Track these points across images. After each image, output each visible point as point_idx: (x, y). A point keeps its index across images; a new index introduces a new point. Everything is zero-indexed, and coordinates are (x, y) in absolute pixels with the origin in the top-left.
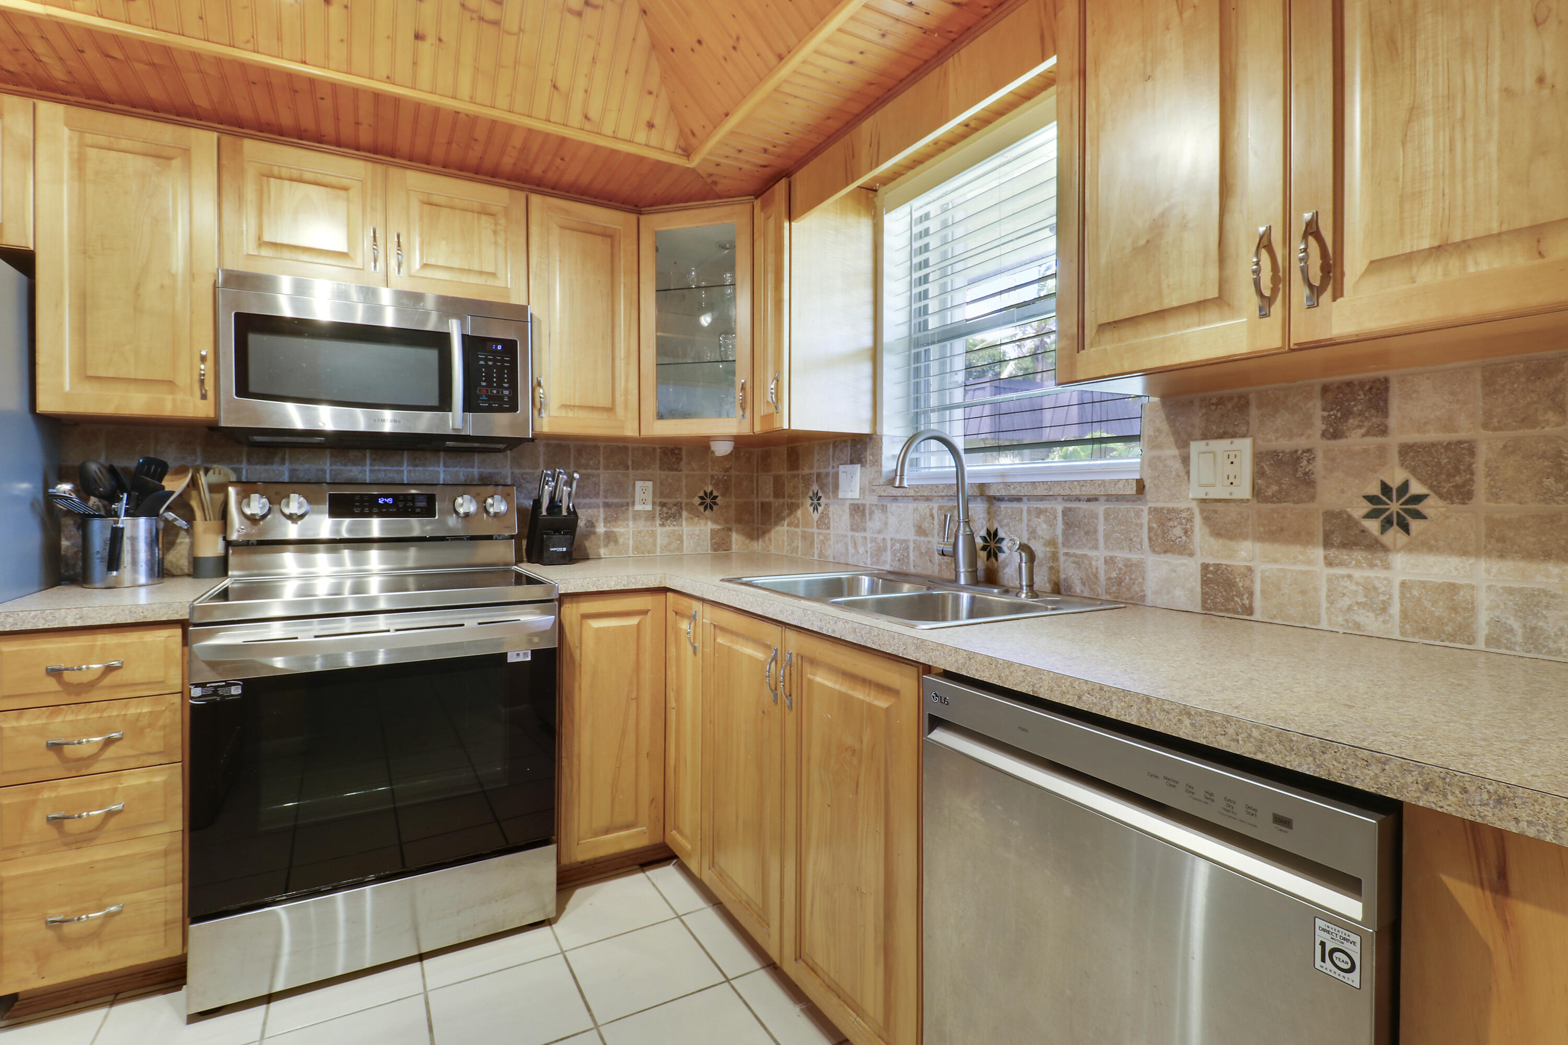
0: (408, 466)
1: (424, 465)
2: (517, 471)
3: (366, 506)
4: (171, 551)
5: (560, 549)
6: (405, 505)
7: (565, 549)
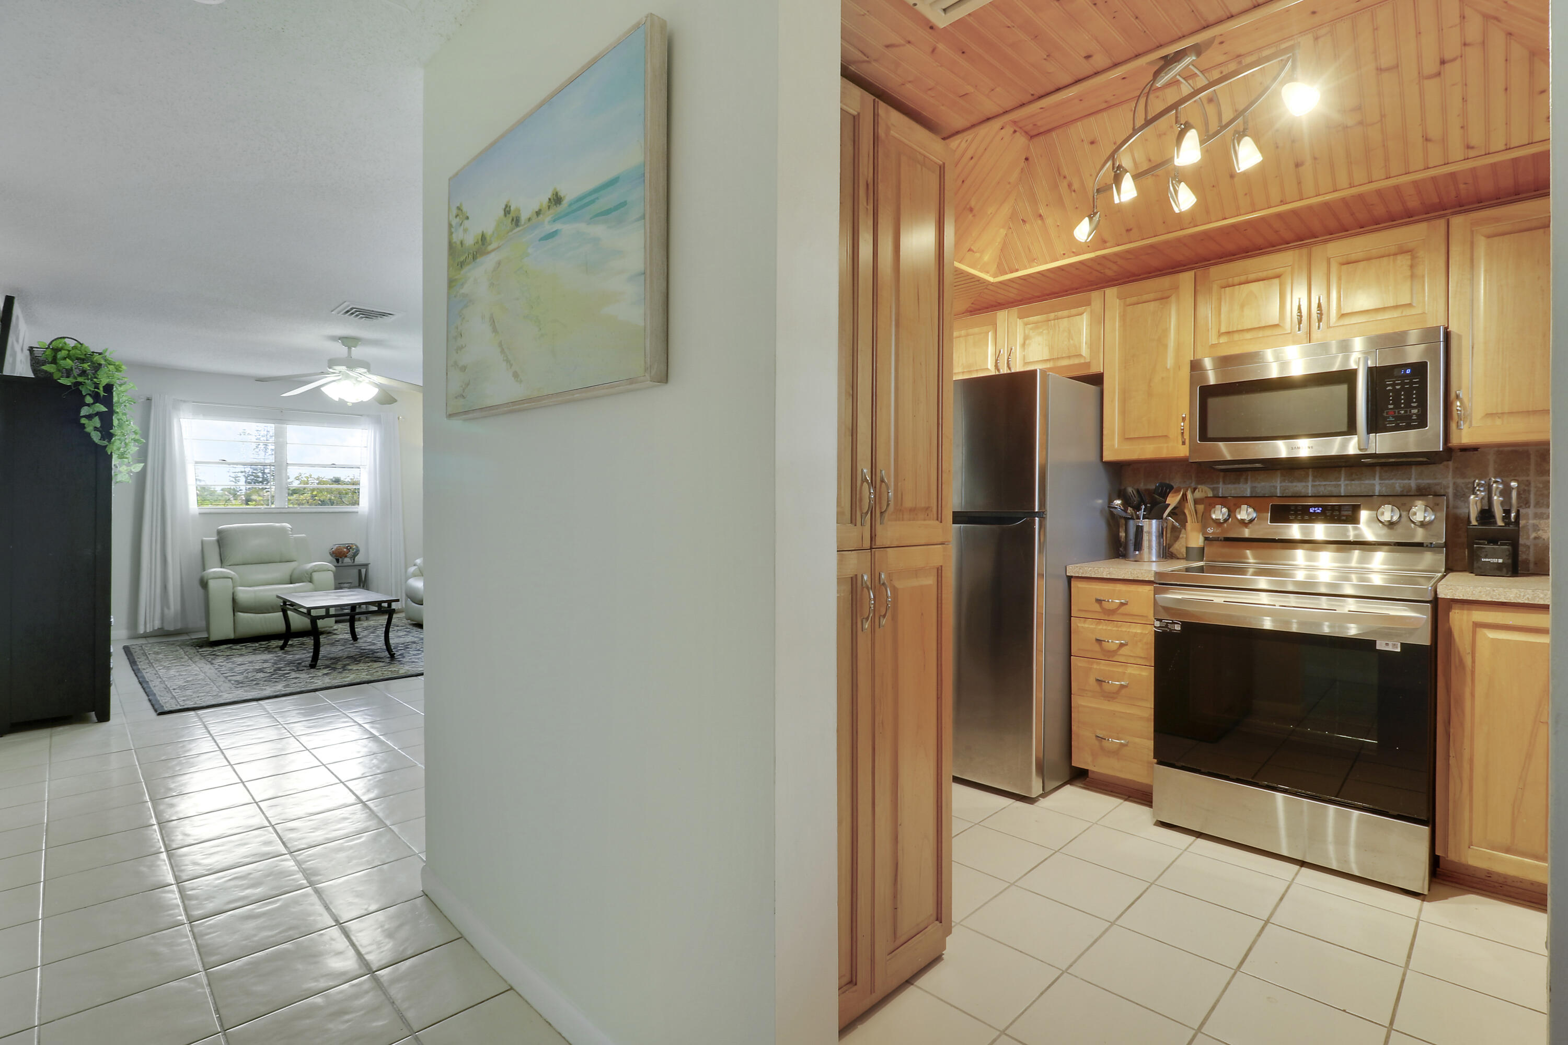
0: (1345, 480)
1: (1360, 479)
2: (1460, 481)
3: (1299, 514)
4: (1177, 543)
5: (1495, 560)
6: (1332, 514)
7: (1500, 561)
